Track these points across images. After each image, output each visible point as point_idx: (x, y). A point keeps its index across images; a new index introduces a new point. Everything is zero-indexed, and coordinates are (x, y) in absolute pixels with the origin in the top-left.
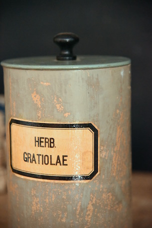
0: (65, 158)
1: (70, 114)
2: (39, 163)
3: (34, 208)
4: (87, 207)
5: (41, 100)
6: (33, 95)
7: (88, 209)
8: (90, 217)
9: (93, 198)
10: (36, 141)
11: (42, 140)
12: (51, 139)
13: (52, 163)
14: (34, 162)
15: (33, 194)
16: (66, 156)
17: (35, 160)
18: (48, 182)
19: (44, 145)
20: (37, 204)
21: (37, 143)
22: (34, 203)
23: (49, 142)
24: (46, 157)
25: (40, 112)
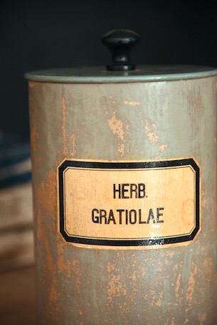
0: (161, 212)
1: (166, 146)
2: (120, 223)
3: (111, 291)
4: (188, 281)
5: (124, 128)
6: (111, 122)
7: (189, 283)
8: (191, 294)
9: (194, 267)
10: (115, 191)
11: (126, 188)
12: (140, 185)
13: (142, 221)
14: (112, 222)
15: (109, 271)
16: (163, 209)
17: (114, 220)
18: (134, 250)
19: (129, 196)
20: (116, 284)
21: (117, 193)
22: (111, 284)
23: (137, 190)
24: (133, 214)
25: (123, 146)
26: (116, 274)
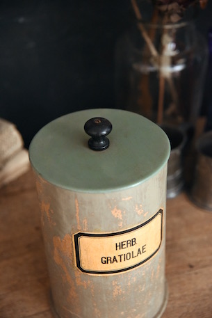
2: (121, 261)
5: (122, 213)
6: (113, 212)
10: (117, 246)
11: (124, 243)
12: (132, 239)
13: (134, 256)
14: (115, 262)
15: (114, 285)
16: (145, 245)
19: (126, 247)
20: (118, 290)
22: (115, 290)
23: (131, 243)
24: (128, 255)
25: (121, 223)
26: (118, 285)
